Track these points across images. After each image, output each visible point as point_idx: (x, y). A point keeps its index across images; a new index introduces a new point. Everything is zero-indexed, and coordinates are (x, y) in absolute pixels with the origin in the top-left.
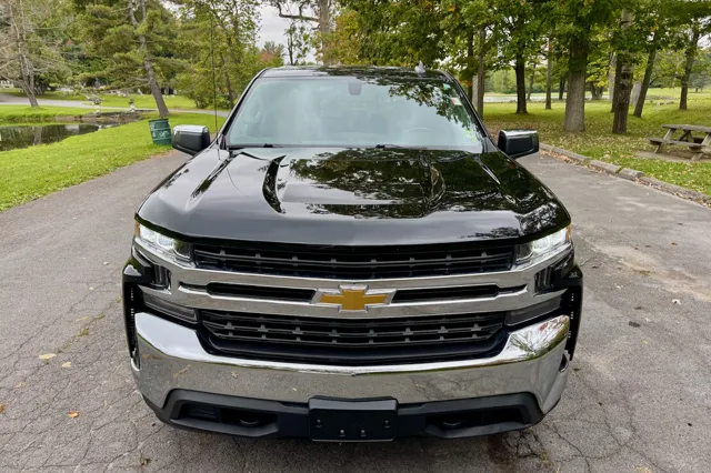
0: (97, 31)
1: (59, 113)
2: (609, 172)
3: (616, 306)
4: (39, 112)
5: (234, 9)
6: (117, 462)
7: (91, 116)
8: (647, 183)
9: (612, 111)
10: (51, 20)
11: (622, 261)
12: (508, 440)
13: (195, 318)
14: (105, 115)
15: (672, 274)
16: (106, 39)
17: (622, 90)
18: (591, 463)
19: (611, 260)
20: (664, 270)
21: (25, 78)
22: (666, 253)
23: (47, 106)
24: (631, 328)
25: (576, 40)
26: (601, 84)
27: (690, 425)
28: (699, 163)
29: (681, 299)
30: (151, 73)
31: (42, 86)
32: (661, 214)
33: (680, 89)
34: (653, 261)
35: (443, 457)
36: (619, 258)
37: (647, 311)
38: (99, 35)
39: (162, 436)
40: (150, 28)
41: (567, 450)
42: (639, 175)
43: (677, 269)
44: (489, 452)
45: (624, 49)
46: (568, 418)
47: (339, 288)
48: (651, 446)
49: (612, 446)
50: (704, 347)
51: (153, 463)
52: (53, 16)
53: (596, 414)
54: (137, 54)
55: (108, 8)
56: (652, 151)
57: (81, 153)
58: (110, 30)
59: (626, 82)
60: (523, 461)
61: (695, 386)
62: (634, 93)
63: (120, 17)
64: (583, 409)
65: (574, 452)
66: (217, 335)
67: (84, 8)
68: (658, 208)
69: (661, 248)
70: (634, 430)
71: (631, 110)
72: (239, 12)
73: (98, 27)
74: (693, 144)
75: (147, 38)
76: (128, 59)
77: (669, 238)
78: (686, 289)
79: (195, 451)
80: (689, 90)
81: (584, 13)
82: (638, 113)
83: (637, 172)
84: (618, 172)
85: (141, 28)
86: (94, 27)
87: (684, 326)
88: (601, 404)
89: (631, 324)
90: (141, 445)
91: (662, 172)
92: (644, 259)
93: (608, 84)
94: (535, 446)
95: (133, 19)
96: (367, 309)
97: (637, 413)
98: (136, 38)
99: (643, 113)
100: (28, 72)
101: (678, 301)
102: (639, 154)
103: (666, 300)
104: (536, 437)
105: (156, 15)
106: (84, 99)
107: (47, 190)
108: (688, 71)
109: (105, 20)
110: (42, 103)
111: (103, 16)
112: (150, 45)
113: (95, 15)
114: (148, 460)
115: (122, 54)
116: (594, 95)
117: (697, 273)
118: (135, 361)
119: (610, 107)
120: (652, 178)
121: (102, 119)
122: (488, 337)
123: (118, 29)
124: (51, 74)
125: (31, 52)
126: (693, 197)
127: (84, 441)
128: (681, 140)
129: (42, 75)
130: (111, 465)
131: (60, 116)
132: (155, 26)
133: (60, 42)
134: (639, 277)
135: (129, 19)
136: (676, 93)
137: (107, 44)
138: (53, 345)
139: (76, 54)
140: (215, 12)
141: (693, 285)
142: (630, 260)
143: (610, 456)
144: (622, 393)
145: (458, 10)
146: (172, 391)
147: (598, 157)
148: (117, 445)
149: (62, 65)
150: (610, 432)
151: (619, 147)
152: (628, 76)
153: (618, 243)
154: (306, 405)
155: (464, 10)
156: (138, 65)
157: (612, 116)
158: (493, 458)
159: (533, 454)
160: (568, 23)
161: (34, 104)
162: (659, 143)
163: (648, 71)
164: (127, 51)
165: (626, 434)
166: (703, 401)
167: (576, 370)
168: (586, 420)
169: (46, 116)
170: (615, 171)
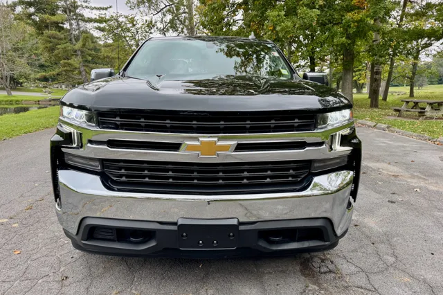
0: (51, 47)
1: (25, 99)
2: (369, 126)
3: (379, 193)
4: (12, 98)
5: (137, 36)
6: (45, 279)
7: (45, 101)
8: (393, 132)
9: (369, 98)
10: (22, 43)
11: (381, 170)
12: (314, 264)
13: (99, 168)
14: (54, 100)
15: (413, 177)
16: (56, 52)
17: (375, 82)
18: (369, 276)
19: (374, 170)
20: (407, 174)
21: (4, 78)
22: (408, 166)
23: (17, 95)
24: (390, 204)
25: (347, 50)
26: (362, 82)
27: (432, 254)
28: (424, 121)
29: (420, 189)
30: (84, 73)
31: (15, 83)
32: (403, 147)
33: (409, 88)
34: (401, 170)
35: (270, 273)
36: (379, 169)
37: (399, 195)
38: (51, 50)
39: (78, 263)
40: (84, 45)
41: (353, 268)
42: (388, 127)
43: (416, 174)
44: (301, 271)
45: (376, 55)
46: (353, 251)
47: (198, 140)
48: (408, 266)
49: (383, 266)
50: (437, 213)
51: (70, 280)
52: (23, 40)
53: (370, 249)
54: (76, 61)
55: (58, 33)
56: (395, 115)
57: (37, 117)
58: (59, 46)
59: (377, 77)
60: (324, 275)
61: (433, 233)
62: (382, 89)
63: (65, 39)
64: (361, 247)
65: (357, 269)
66: (115, 179)
67: (43, 33)
68: (400, 144)
69: (404, 163)
70: (396, 257)
71: (380, 98)
72: (140, 37)
73: (51, 44)
74: (419, 110)
75: (82, 52)
76: (69, 64)
77: (409, 159)
78: (422, 184)
79: (100, 271)
80: (414, 88)
81: (351, 31)
82: (385, 99)
83: (386, 125)
84: (374, 126)
85: (78, 45)
86: (49, 45)
87: (424, 203)
88: (373, 244)
89: (389, 201)
90: (62, 269)
91: (402, 125)
92: (394, 169)
93: (366, 80)
94: (331, 267)
95: (73, 40)
96: (218, 155)
97: (398, 248)
98: (75, 51)
99: (388, 99)
100: (6, 73)
101: (418, 190)
102: (388, 117)
103: (410, 189)
104: (332, 262)
105: (87, 37)
106: (41, 91)
107: (12, 135)
108: (414, 74)
109: (56, 40)
110: (14, 93)
111: (54, 38)
112: (83, 56)
113: (49, 37)
114: (66, 277)
115: (66, 61)
116: (358, 90)
117: (428, 176)
118: (58, 205)
119: (368, 96)
120: (396, 129)
121: (52, 102)
122: (299, 179)
123: (63, 46)
124: (21, 76)
125: (8, 61)
126: (421, 138)
127: (23, 268)
128: (412, 108)
129: (15, 76)
130: (40, 281)
131: (25, 101)
132: (87, 44)
133: (27, 55)
134: (393, 178)
135: (71, 40)
136: (407, 89)
137: (56, 55)
138: (8, 214)
139: (37, 63)
140: (125, 37)
141: (427, 182)
142: (387, 170)
143: (382, 272)
144: (387, 238)
145: (274, 28)
146: (82, 220)
147: (362, 119)
148: (46, 269)
149: (27, 70)
150: (380, 259)
151: (375, 114)
152: (378, 73)
153: (378, 161)
154: (175, 224)
155: (278, 28)
156: (76, 68)
157: (369, 100)
158: (304, 274)
159: (330, 271)
160: (342, 38)
161: (9, 94)
162: (399, 111)
163: (390, 73)
164: (69, 59)
165: (391, 260)
166: (439, 241)
167: (356, 225)
168: (364, 252)
169: (17, 101)
170: (373, 125)
